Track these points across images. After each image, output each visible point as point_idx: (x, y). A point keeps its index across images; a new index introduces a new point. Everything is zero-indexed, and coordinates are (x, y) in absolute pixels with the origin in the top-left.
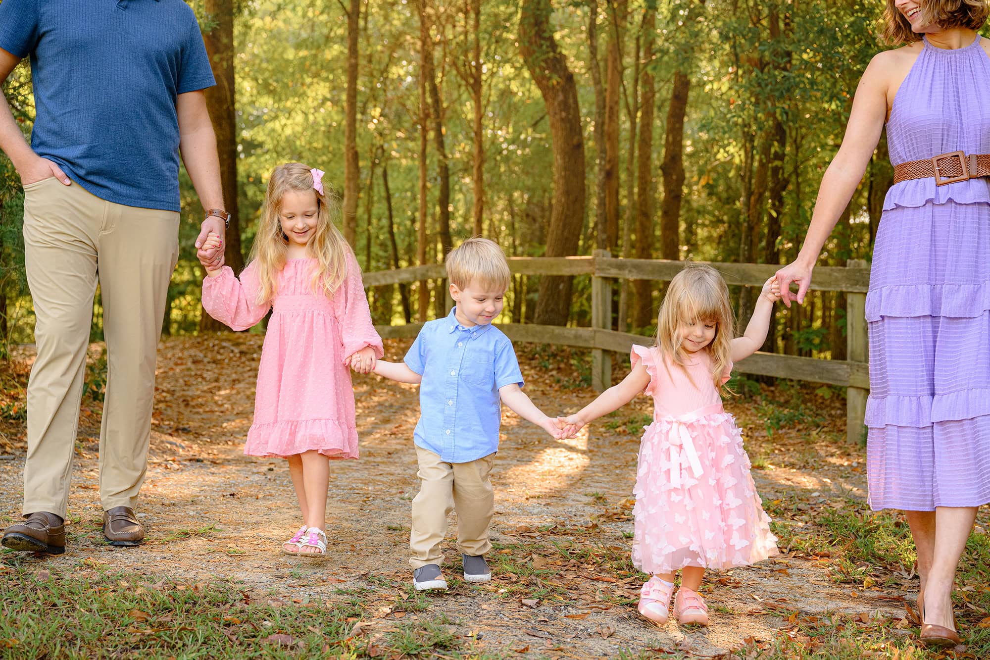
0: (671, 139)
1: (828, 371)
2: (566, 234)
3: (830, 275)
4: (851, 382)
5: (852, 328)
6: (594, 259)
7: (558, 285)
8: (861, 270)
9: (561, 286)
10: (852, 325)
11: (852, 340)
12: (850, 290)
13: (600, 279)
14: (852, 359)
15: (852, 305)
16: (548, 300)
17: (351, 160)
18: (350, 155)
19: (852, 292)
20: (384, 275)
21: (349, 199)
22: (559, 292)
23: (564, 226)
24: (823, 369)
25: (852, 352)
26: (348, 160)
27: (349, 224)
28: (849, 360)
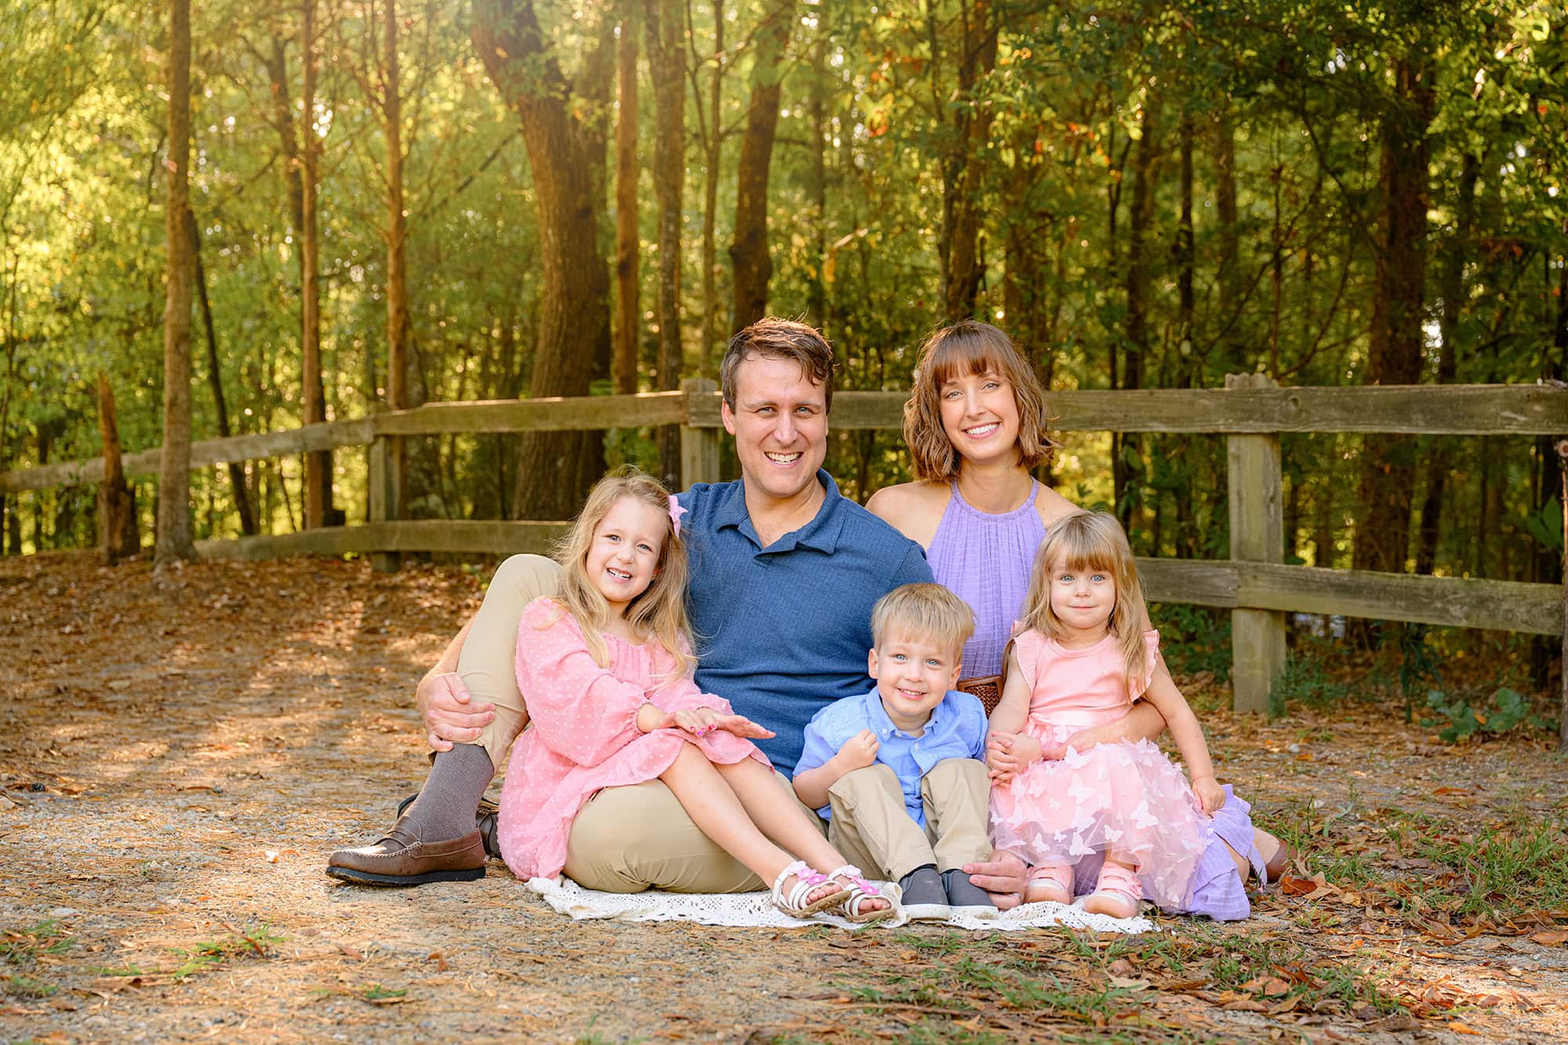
0: (747, 201)
1: (1192, 581)
2: (567, 368)
3: (1191, 403)
4: (1242, 600)
5: (1240, 499)
6: (686, 396)
7: (555, 460)
8: (1259, 391)
9: (560, 463)
10: (1239, 494)
11: (1240, 522)
12: (1235, 429)
13: (698, 433)
14: (1241, 556)
15: (1238, 458)
16: (536, 487)
17: (179, 226)
18: (178, 218)
19: (1238, 434)
20: (238, 443)
21: (176, 301)
22: (557, 472)
23: (564, 356)
24: (1182, 577)
25: (1241, 543)
26: (173, 227)
27: (177, 346)
28: (1234, 560)
